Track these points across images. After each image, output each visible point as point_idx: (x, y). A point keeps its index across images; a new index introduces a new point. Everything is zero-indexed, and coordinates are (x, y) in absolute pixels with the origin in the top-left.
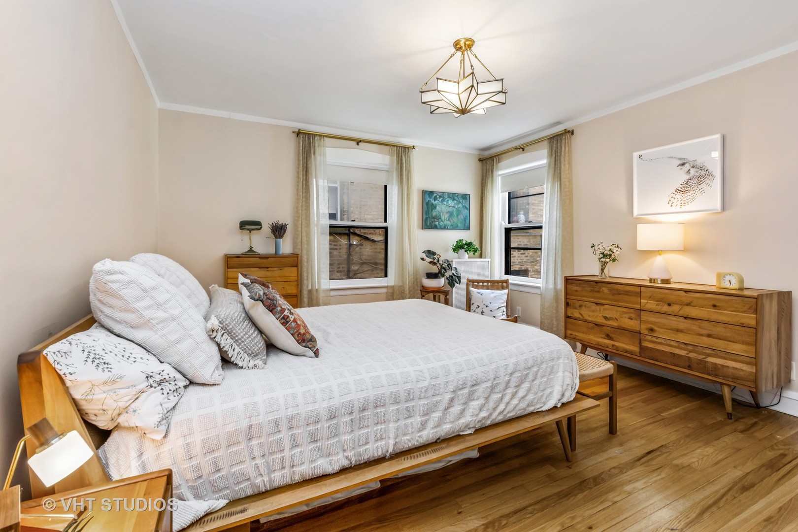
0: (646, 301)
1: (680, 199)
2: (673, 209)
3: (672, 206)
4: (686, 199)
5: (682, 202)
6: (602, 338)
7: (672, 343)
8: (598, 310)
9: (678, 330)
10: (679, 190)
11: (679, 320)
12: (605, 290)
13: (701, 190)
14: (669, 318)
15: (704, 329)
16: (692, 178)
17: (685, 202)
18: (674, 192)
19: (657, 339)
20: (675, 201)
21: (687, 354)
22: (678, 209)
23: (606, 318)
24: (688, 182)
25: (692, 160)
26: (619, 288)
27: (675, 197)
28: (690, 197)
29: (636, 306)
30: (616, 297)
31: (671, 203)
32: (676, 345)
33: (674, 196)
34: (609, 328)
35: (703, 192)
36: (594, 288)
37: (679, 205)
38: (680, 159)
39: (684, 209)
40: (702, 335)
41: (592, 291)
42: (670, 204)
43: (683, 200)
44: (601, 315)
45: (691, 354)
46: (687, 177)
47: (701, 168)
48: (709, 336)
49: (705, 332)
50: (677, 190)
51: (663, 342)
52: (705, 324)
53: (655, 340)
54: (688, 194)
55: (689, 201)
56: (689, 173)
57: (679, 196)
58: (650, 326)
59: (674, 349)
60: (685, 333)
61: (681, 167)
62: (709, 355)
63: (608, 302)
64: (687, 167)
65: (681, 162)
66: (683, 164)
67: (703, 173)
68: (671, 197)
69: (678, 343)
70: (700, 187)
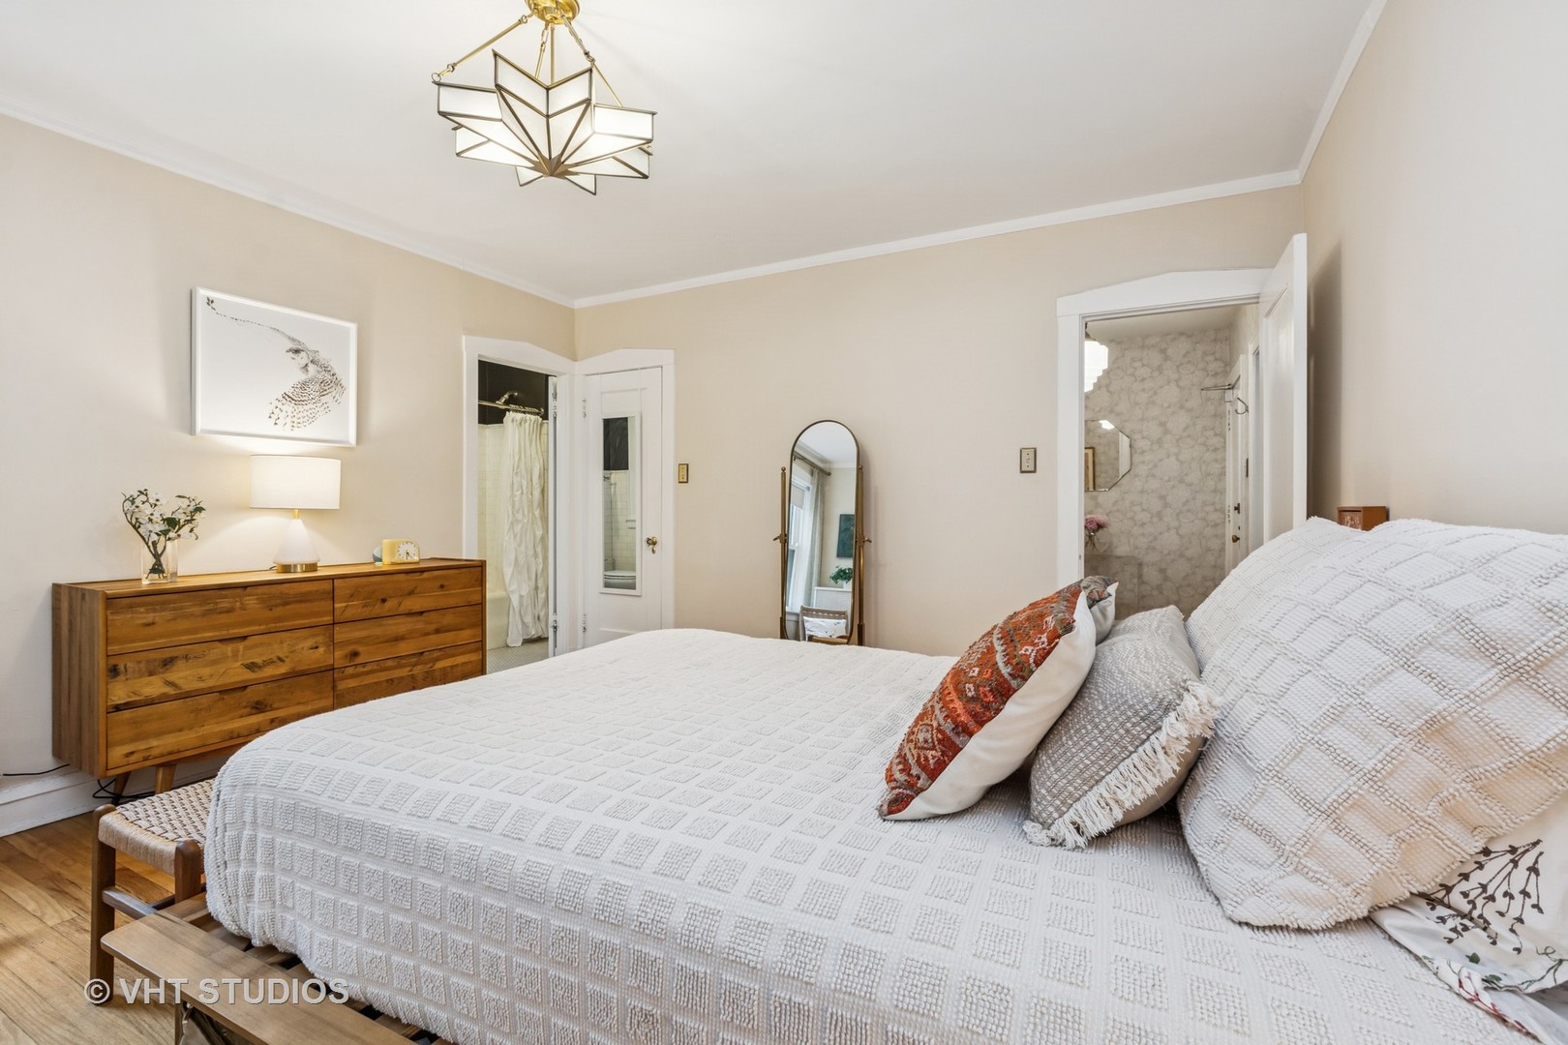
0: (344, 604)
1: (289, 413)
2: (278, 431)
3: (276, 424)
4: (300, 415)
5: (295, 419)
6: (242, 717)
7: (390, 663)
8: (230, 654)
9: (398, 639)
10: (289, 397)
11: (396, 621)
12: (251, 602)
13: (325, 406)
14: (385, 622)
15: (431, 623)
16: (311, 380)
17: (300, 421)
18: (281, 398)
19: (364, 667)
20: (282, 415)
21: (411, 670)
22: (288, 433)
23: (252, 667)
24: (304, 385)
25: (311, 348)
26: (286, 591)
27: (282, 407)
28: (309, 413)
29: (325, 619)
30: (278, 611)
31: (274, 417)
32: (396, 663)
33: (279, 405)
34: (261, 687)
35: (327, 410)
36: (216, 603)
37: (289, 424)
38: (293, 340)
39: (297, 433)
40: (428, 634)
41: (205, 614)
42: (273, 420)
43: (297, 416)
44: (239, 664)
45: (415, 668)
46: (302, 377)
47: (326, 369)
48: (437, 631)
49: (433, 627)
50: (286, 396)
51: (375, 667)
52: (432, 616)
53: (362, 670)
54: (305, 407)
55: (305, 420)
56: (307, 371)
57: (289, 407)
58: (351, 648)
59: (391, 672)
60: (408, 639)
61: (293, 355)
62: (438, 659)
63: (256, 628)
64: (303, 358)
65: (295, 347)
66: (297, 351)
67: (328, 377)
68: (274, 405)
69: (398, 660)
70: (324, 399)
